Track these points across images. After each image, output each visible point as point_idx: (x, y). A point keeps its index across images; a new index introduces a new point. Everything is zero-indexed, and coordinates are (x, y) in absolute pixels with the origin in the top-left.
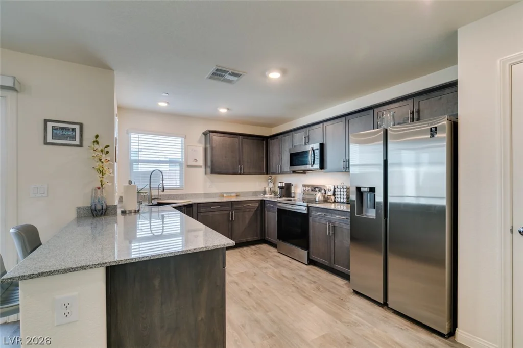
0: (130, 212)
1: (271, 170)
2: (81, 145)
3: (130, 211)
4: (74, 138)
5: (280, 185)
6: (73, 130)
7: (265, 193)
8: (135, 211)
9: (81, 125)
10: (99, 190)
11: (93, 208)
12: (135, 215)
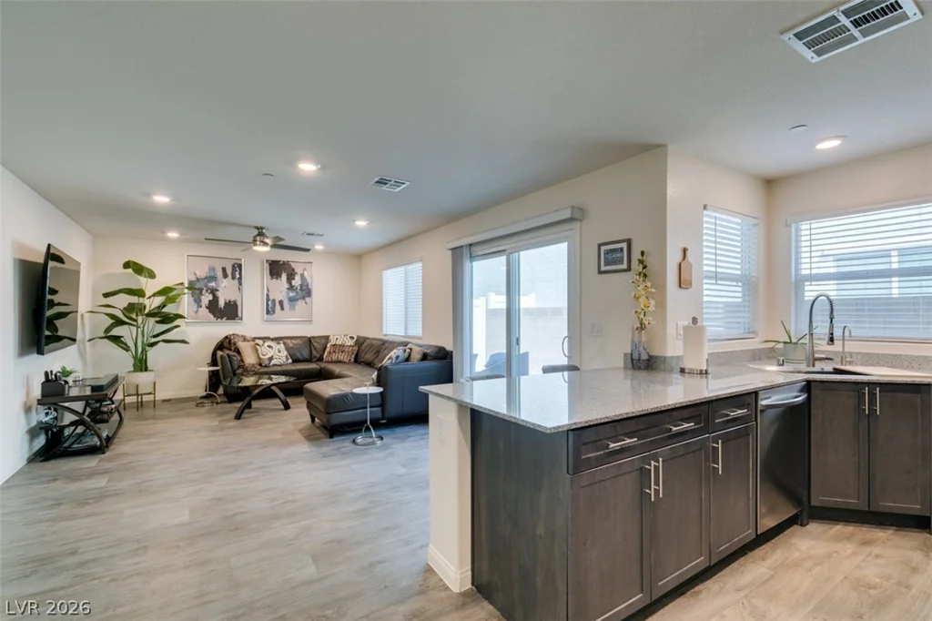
0: (691, 373)
2: (629, 269)
3: (691, 369)
4: (621, 262)
6: (622, 249)
8: (701, 371)
9: (629, 242)
11: (636, 356)
12: (702, 378)
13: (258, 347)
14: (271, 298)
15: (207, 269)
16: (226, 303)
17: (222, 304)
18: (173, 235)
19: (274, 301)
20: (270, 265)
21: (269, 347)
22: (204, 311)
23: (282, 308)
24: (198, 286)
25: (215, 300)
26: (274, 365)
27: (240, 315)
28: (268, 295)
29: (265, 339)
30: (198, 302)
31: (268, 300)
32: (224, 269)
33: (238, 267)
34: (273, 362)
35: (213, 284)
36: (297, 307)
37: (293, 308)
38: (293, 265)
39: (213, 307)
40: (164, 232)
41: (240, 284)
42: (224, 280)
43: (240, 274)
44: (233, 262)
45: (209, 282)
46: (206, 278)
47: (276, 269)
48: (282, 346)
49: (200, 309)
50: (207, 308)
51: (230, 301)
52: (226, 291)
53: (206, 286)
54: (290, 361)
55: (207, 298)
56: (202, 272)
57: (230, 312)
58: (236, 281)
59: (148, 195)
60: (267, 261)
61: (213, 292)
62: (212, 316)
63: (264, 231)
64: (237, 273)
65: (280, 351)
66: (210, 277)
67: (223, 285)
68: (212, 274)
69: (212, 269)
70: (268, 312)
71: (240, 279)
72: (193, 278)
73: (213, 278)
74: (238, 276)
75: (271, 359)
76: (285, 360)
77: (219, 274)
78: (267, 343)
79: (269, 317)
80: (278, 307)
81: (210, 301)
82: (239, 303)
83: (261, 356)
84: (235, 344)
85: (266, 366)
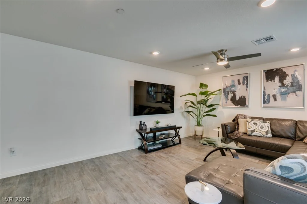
13: (247, 122)
14: (267, 93)
15: (231, 82)
16: (239, 98)
17: (237, 98)
18: (207, 69)
19: (269, 95)
20: (266, 72)
21: (255, 124)
22: (229, 102)
23: (275, 100)
24: (227, 90)
25: (235, 96)
26: (254, 136)
27: (247, 104)
28: (264, 92)
29: (253, 118)
30: (227, 98)
31: (264, 95)
32: (239, 81)
33: (246, 78)
34: (254, 134)
35: (233, 89)
36: (288, 99)
37: (285, 99)
38: (284, 70)
39: (233, 100)
40: (203, 69)
41: (247, 87)
42: (239, 86)
43: (247, 81)
44: (243, 76)
45: (232, 87)
46: (230, 86)
47: (270, 75)
48: (268, 124)
49: (228, 101)
50: (231, 100)
51: (242, 97)
52: (240, 92)
53: (230, 90)
54: (270, 135)
55: (230, 96)
56: (228, 83)
57: (242, 102)
58: (245, 86)
59: (151, 53)
60: (264, 71)
61: (234, 92)
62: (233, 104)
63: (224, 52)
64: (246, 81)
65: (262, 127)
66: (232, 85)
67: (238, 89)
68: (233, 84)
69: (233, 81)
70: (264, 102)
71: (247, 84)
72: (225, 87)
73: (233, 86)
74: (246, 83)
75: (253, 131)
76: (264, 133)
77: (236, 83)
78: (255, 121)
79: (266, 105)
80: (272, 99)
81: (232, 97)
82: (246, 97)
83: (248, 129)
84: (238, 119)
85: (249, 135)
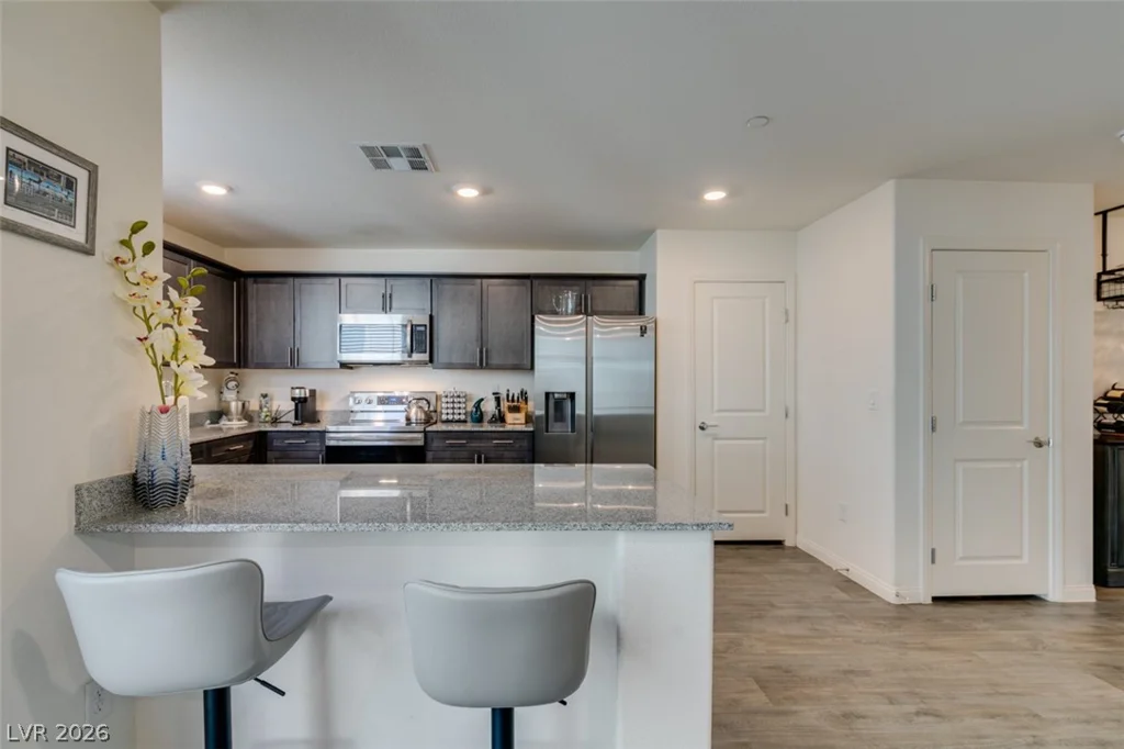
1: (252, 357)
5: (297, 393)
7: (218, 415)
9: (94, 172)
10: (164, 416)
11: (143, 478)
